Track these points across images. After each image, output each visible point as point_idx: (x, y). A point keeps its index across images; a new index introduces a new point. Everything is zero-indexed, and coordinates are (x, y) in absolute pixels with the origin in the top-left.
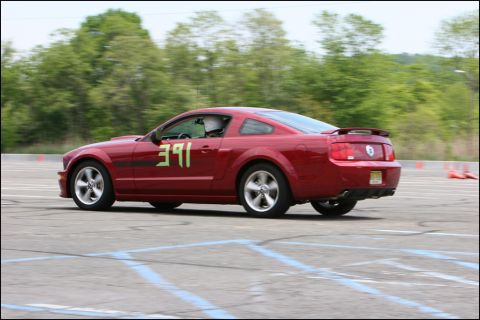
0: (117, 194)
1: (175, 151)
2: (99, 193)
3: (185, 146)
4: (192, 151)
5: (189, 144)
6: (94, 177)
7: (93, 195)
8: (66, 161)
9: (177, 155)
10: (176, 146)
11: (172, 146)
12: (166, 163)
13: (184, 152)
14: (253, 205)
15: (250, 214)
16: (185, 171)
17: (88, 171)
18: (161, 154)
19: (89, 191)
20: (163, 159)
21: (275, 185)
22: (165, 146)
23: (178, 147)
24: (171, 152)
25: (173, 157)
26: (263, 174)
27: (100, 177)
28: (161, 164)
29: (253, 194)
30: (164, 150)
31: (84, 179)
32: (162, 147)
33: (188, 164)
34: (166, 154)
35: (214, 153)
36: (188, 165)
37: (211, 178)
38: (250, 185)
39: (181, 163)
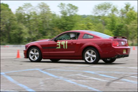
0: (43, 57)
1: (62, 44)
3: (65, 42)
4: (68, 44)
5: (67, 42)
11: (61, 42)
12: (59, 48)
13: (65, 44)
15: (86, 63)
16: (65, 50)
18: (57, 45)
20: (58, 46)
23: (63, 42)
25: (62, 46)
28: (58, 48)
30: (58, 44)
32: (58, 42)
33: (66, 48)
34: (59, 45)
37: (74, 52)
39: (64, 47)
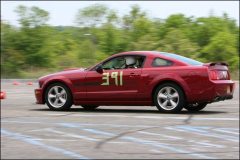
0: (75, 102)
1: (113, 76)
2: (64, 101)
3: (119, 74)
4: (123, 76)
5: (121, 73)
6: (59, 92)
7: (60, 102)
8: (41, 83)
9: (114, 79)
10: (113, 73)
11: (110, 74)
12: (108, 83)
13: (119, 77)
14: (163, 106)
15: (161, 111)
16: (119, 88)
17: (56, 88)
18: (103, 78)
19: (57, 100)
20: (105, 81)
21: (176, 95)
22: (106, 74)
23: (115, 74)
24: (110, 77)
25: (112, 80)
26: (168, 89)
27: (64, 92)
28: (104, 84)
29: (162, 100)
30: (105, 76)
31: (53, 93)
32: (104, 74)
34: (107, 78)
36: (121, 84)
37: (136, 91)
38: (161, 95)
39: (117, 83)
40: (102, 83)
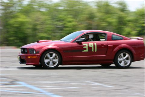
1: (90, 46)
3: (94, 44)
4: (97, 46)
12: (87, 51)
13: (94, 46)
16: (94, 53)
18: (84, 47)
20: (85, 49)
22: (86, 44)
23: (91, 44)
24: (88, 46)
25: (90, 48)
28: (85, 51)
30: (85, 46)
33: (96, 51)
34: (87, 47)
35: (106, 46)
37: (105, 55)
39: (93, 50)
40: (83, 50)
